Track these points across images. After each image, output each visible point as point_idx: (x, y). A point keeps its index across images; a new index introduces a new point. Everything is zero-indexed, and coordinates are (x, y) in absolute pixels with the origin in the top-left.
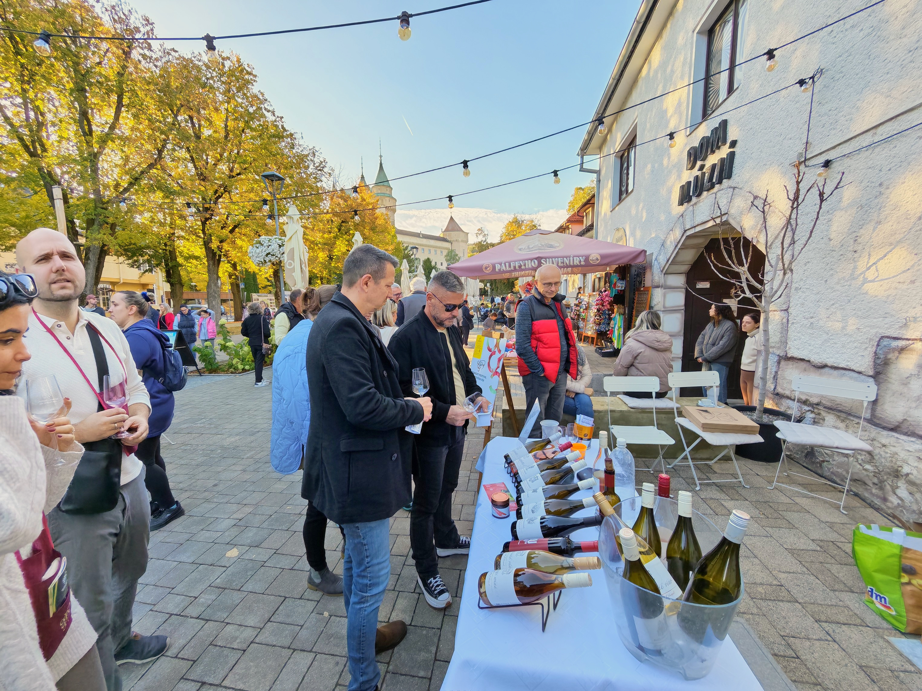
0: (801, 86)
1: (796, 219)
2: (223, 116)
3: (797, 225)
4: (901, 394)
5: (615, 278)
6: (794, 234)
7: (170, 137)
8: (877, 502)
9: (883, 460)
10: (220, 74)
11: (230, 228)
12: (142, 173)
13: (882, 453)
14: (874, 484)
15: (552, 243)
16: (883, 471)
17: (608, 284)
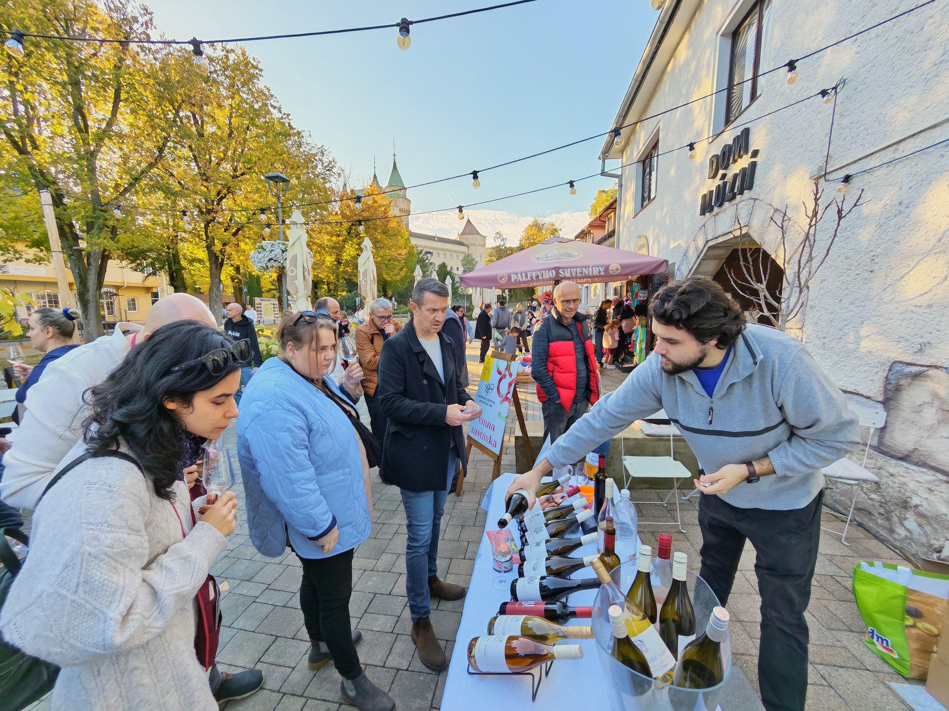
0: (823, 97)
1: (814, 235)
2: (227, 111)
3: (815, 241)
4: (912, 422)
5: (636, 287)
6: (811, 250)
7: (172, 134)
8: (884, 533)
9: (890, 490)
10: (223, 67)
11: (234, 231)
12: (142, 172)
13: (890, 483)
14: (880, 514)
15: (571, 252)
16: (890, 501)
17: (630, 294)
